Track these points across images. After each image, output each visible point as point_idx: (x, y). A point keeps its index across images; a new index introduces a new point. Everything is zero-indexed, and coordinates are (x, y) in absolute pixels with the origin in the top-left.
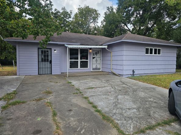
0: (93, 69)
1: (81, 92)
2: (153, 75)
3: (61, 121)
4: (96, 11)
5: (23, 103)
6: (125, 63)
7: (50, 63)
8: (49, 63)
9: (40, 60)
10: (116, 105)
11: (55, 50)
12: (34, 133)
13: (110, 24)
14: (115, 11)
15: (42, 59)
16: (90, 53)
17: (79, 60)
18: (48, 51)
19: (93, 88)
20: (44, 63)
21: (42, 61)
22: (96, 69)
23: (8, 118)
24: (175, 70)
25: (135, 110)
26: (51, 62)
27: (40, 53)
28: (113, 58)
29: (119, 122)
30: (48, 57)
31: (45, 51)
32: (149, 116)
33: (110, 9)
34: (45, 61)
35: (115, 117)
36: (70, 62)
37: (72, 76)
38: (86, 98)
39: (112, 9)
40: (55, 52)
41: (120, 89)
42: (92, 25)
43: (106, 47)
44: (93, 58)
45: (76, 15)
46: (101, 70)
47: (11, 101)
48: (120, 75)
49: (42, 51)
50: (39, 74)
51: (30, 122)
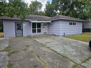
0: (44, 33)
1: (44, 45)
2: (73, 35)
3: (44, 60)
4: (41, 3)
5: (18, 52)
6: (60, 30)
8: (21, 30)
9: (16, 29)
10: (65, 50)
12: (34, 67)
13: (49, 10)
14: (50, 3)
15: (17, 28)
16: (42, 25)
17: (37, 29)
18: (20, 24)
19: (49, 43)
20: (18, 30)
21: (18, 29)
22: (45, 33)
23: (15, 60)
24: (81, 33)
25: (75, 52)
26: (22, 30)
27: (16, 25)
28: (54, 27)
29: (71, 58)
30: (20, 27)
31: (19, 24)
32: (83, 54)
33: (48, 2)
34: (19, 30)
35: (68, 56)
36: (32, 30)
37: (34, 37)
38: (49, 48)
39: (49, 3)
40: (24, 25)
41: (62, 42)
42: (39, 11)
43: (51, 22)
44: (44, 27)
45: (30, 5)
46: (47, 34)
47: (10, 52)
48: (58, 36)
49: (17, 24)
50: (16, 37)
51: (28, 62)
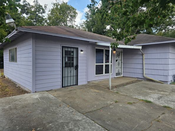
7: (76, 69)
11: (82, 51)
15: (66, 63)
17: (104, 64)
18: (73, 52)
22: (118, 74)
30: (73, 60)
31: (70, 52)
34: (70, 66)
36: (96, 66)
40: (82, 54)
43: (140, 48)
44: (116, 61)
46: (122, 76)
49: (66, 52)
50: (63, 87)
